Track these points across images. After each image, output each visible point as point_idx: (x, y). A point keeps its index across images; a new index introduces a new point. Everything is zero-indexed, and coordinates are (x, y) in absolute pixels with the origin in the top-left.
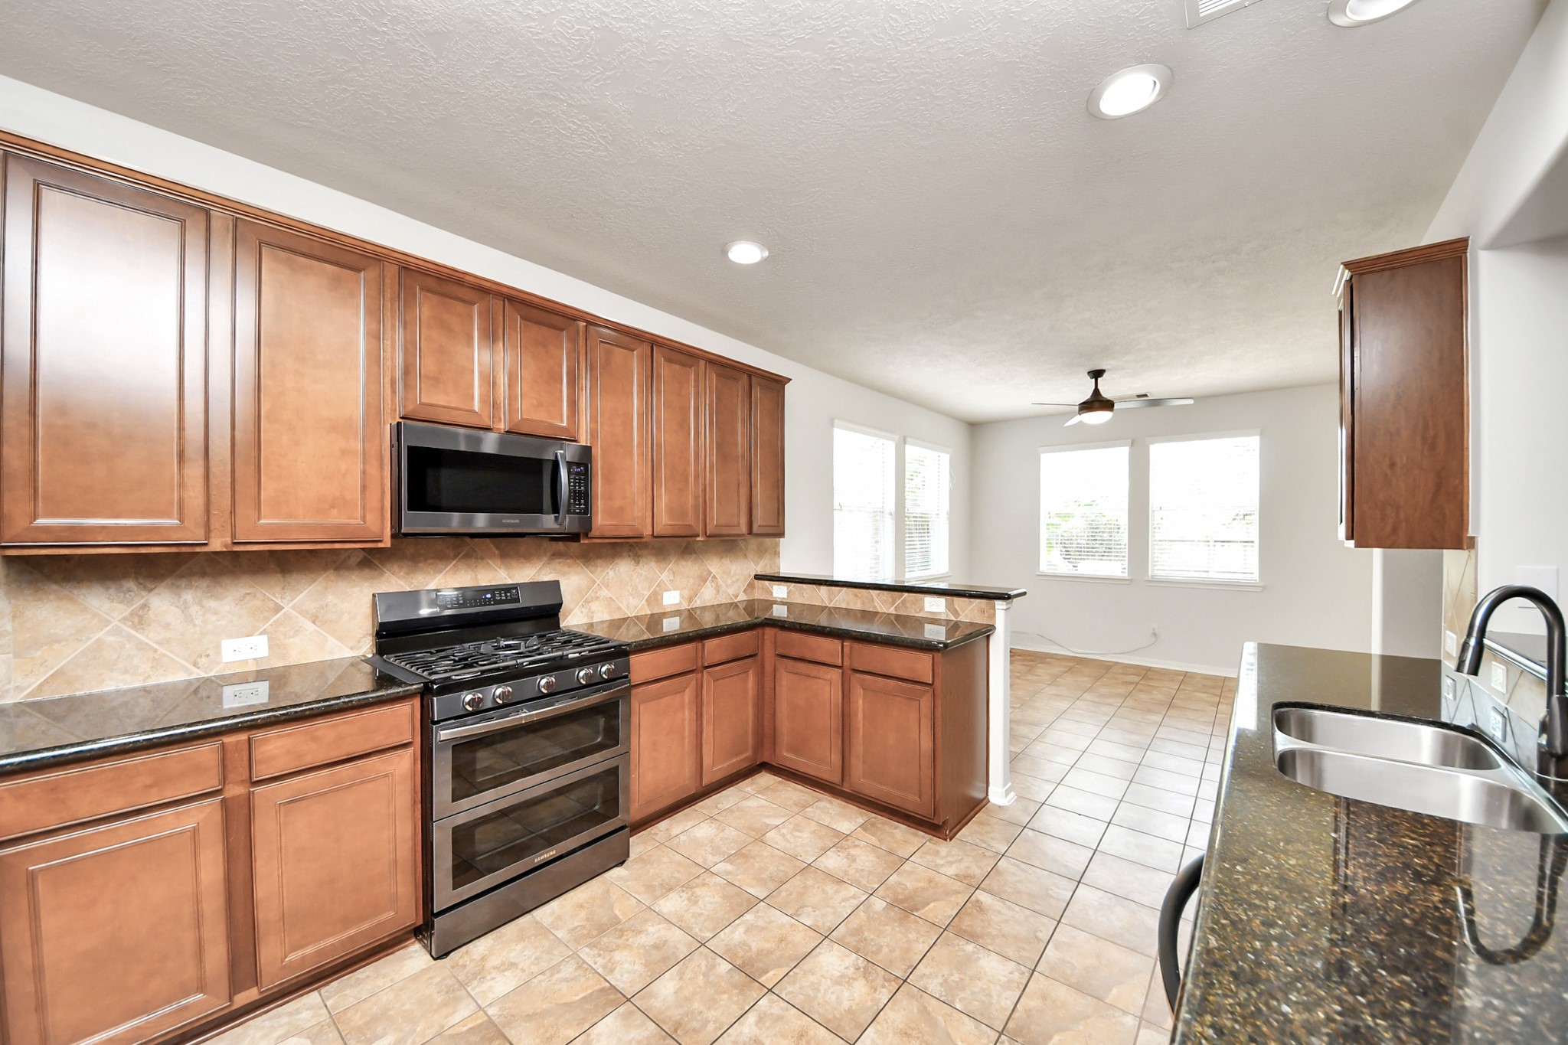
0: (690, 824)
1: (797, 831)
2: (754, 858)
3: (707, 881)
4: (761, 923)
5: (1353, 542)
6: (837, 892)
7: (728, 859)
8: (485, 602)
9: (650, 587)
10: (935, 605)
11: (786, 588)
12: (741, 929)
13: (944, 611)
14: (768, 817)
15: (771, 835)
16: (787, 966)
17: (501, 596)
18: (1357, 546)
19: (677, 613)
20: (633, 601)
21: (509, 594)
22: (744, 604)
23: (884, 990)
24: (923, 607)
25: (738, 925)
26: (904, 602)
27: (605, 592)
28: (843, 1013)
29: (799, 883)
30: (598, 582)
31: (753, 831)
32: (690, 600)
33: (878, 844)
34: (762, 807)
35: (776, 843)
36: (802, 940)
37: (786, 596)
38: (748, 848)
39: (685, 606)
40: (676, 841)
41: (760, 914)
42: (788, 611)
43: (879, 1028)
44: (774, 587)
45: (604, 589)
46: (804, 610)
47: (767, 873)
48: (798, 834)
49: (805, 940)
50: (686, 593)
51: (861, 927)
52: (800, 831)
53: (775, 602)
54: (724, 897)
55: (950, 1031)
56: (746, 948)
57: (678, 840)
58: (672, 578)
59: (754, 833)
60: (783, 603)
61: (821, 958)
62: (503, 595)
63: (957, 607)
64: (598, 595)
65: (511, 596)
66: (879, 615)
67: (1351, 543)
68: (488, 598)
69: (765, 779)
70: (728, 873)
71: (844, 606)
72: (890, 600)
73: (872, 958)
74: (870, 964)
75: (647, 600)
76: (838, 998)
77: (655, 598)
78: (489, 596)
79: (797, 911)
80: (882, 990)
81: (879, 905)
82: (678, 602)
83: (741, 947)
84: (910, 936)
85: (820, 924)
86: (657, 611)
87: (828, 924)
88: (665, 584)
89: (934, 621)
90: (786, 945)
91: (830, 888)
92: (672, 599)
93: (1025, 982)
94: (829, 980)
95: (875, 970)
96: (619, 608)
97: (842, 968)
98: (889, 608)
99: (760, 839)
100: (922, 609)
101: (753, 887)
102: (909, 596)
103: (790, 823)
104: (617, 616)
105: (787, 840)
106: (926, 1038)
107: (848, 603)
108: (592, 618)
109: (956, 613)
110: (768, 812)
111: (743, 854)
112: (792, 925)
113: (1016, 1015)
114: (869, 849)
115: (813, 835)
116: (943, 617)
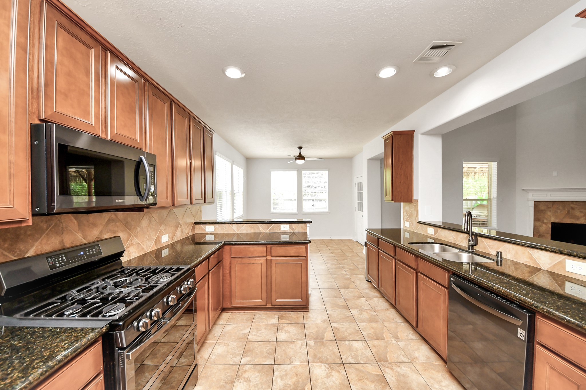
0: (210, 350)
1: (259, 331)
2: (254, 350)
3: (244, 369)
4: (283, 373)
5: (393, 201)
6: (296, 346)
7: (243, 356)
8: (81, 257)
9: (156, 235)
10: (285, 228)
11: (213, 227)
12: (279, 380)
13: (289, 229)
14: (241, 330)
15: (250, 337)
16: (308, 382)
17: (90, 252)
18: (394, 202)
19: (167, 247)
20: (149, 243)
21: (94, 250)
22: (191, 237)
23: (342, 370)
24: (281, 229)
25: (276, 379)
26: (273, 228)
27: (136, 240)
28: (340, 386)
29: (280, 350)
30: (132, 235)
31: (242, 339)
32: (172, 238)
33: (290, 322)
34: (235, 328)
35: (256, 339)
36: (303, 370)
37: (213, 231)
38: (247, 347)
39: (170, 242)
40: (211, 360)
41: (279, 370)
42: (214, 237)
43: (353, 383)
44: (206, 227)
45: (136, 238)
46: (224, 236)
47: (265, 353)
48: (260, 332)
49: (303, 369)
50: (171, 234)
51: (315, 354)
52: (260, 330)
53: (207, 234)
54: (259, 372)
55: (368, 371)
56: (288, 386)
57: (211, 359)
58: (165, 228)
59: (243, 340)
60: (211, 234)
61: (315, 372)
62: (91, 251)
63: (293, 227)
64: (132, 243)
65: (96, 251)
66: (262, 233)
67: (393, 202)
68: (82, 255)
69: (226, 315)
70: (250, 361)
71: (245, 232)
72: (267, 227)
73: (328, 362)
74: (330, 365)
75: (155, 242)
76: (333, 382)
77: (158, 240)
78: (82, 253)
79: (290, 361)
80: (341, 370)
81: (312, 343)
82: (168, 240)
83: (286, 387)
84: (330, 348)
85: (302, 361)
86: (159, 247)
87: (305, 359)
88: (163, 232)
89: (285, 233)
90: (300, 375)
91: (292, 346)
92: (165, 239)
93: (367, 345)
94: (325, 378)
95: (333, 366)
96: (143, 248)
97: (324, 371)
98: (266, 230)
99: (248, 341)
100: (280, 229)
101: (265, 361)
102: (275, 225)
103: (253, 329)
104: (142, 253)
105: (259, 336)
106: (365, 377)
107: (247, 230)
108: (130, 257)
109: (293, 229)
110: (240, 329)
111: (248, 350)
112: (294, 367)
113: (375, 355)
114: (289, 325)
115: (266, 330)
116: (289, 231)
